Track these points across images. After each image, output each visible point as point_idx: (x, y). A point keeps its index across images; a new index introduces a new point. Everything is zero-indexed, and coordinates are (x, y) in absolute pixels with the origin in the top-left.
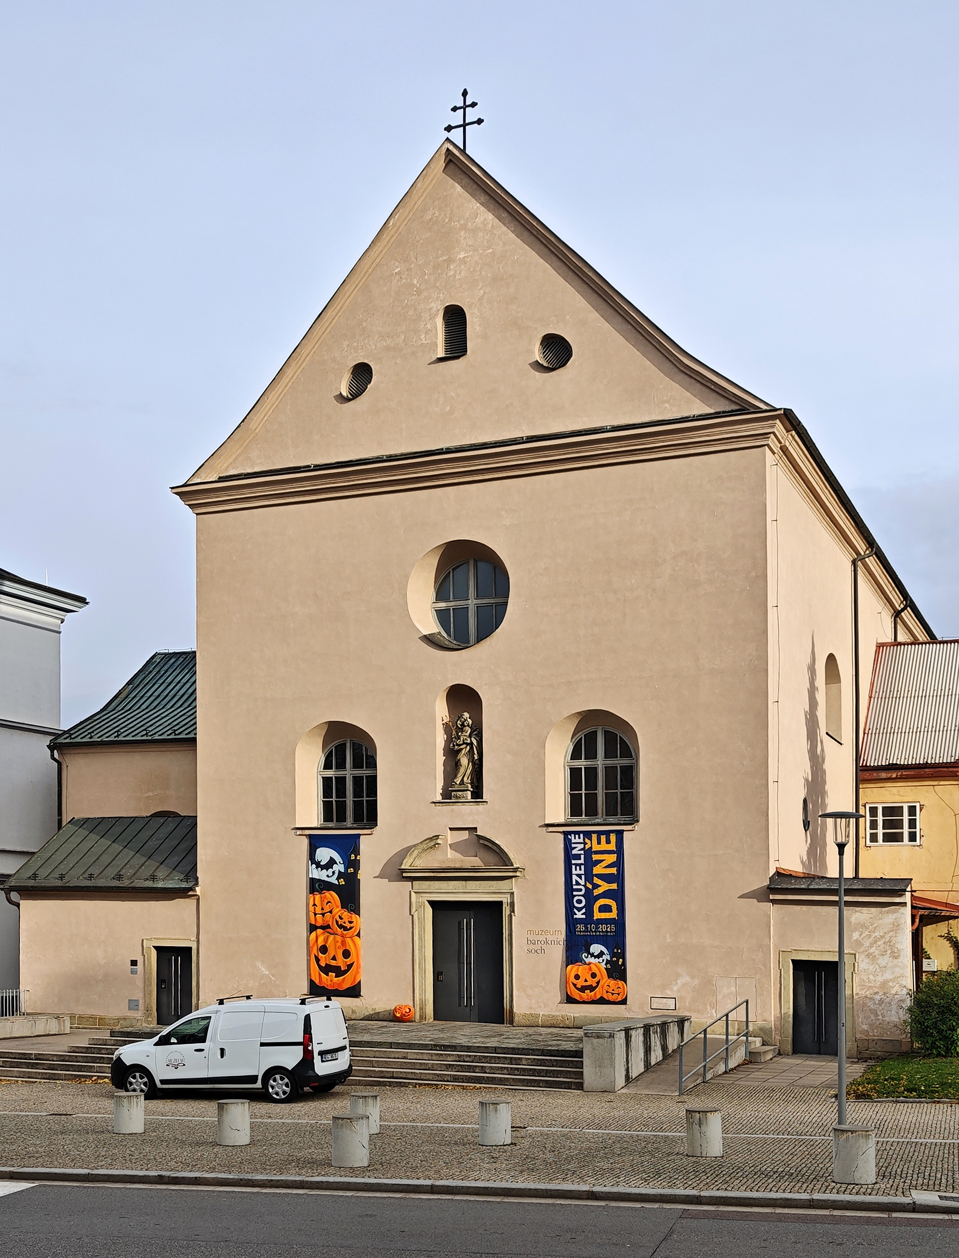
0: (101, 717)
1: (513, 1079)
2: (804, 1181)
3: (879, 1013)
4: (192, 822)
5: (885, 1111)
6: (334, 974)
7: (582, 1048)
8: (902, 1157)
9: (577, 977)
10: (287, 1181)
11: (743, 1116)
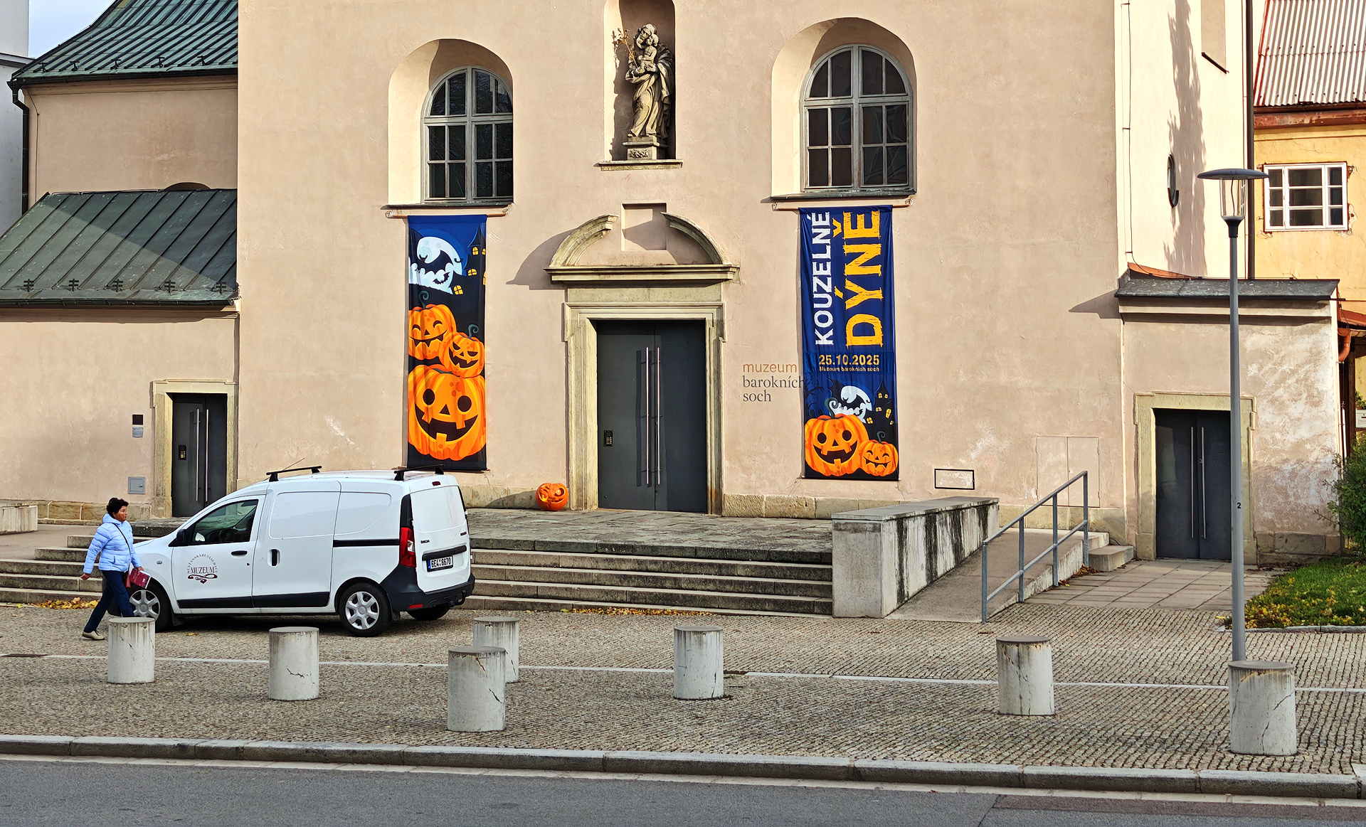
0: (90, 38)
1: (723, 598)
2: (1184, 750)
3: (1291, 493)
4: (230, 197)
5: (1303, 645)
6: (445, 436)
7: (831, 549)
8: (1335, 715)
9: (822, 438)
10: (378, 753)
11: (1083, 654)
